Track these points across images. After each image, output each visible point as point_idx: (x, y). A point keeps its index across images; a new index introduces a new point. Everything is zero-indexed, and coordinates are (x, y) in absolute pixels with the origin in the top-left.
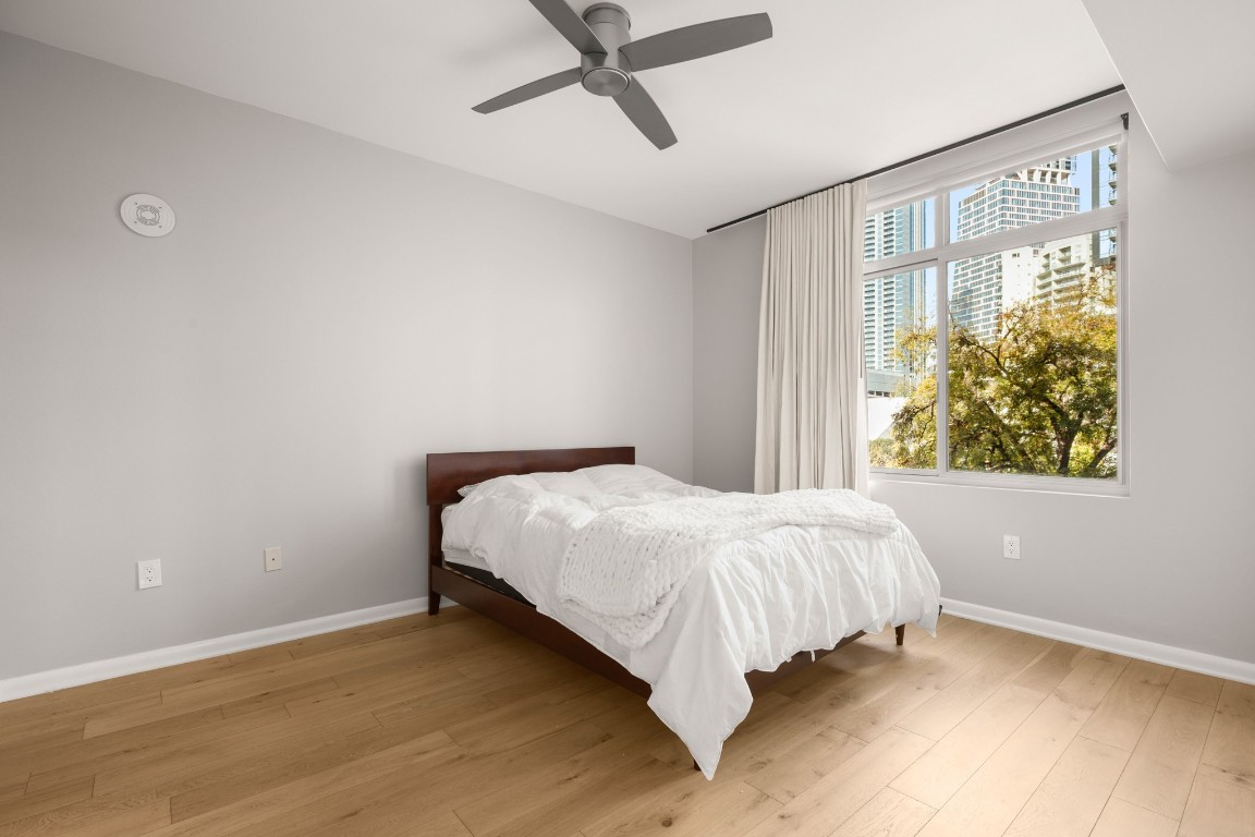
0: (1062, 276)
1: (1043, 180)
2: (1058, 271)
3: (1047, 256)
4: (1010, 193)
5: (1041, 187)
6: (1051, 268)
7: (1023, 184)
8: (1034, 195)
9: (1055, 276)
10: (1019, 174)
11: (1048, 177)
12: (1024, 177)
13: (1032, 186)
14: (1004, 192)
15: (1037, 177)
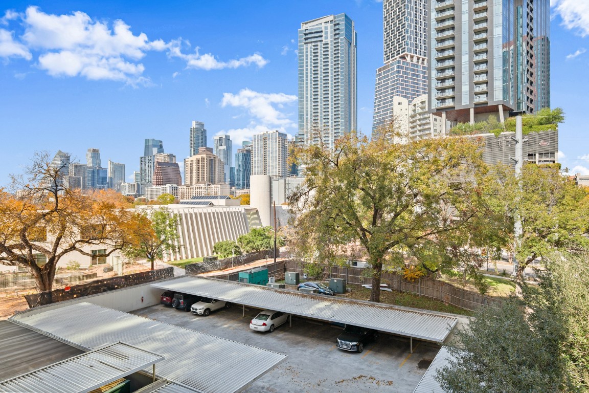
0: (422, 117)
1: (418, 62)
2: (420, 114)
3: (415, 105)
4: (402, 68)
5: (417, 66)
6: (416, 112)
7: (408, 63)
8: (413, 70)
9: (418, 117)
10: (406, 57)
11: (420, 61)
12: (408, 59)
13: (413, 65)
14: (398, 67)
15: (415, 60)
